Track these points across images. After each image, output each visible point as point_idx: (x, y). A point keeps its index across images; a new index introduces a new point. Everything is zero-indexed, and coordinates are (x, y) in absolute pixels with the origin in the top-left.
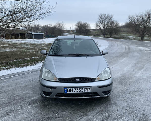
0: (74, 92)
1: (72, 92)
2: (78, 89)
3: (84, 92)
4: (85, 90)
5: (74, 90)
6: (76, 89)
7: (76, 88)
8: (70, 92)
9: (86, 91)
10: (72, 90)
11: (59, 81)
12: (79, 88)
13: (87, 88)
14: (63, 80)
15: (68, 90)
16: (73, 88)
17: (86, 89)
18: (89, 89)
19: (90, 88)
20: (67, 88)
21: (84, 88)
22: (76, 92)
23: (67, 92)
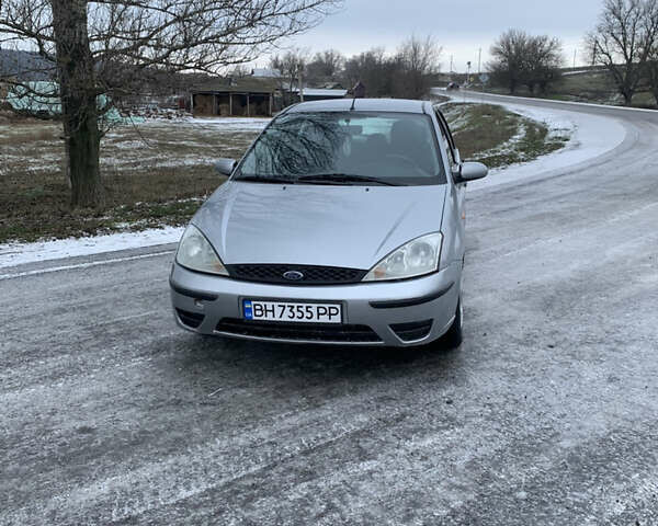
0: (277, 318)
1: (270, 317)
2: (293, 307)
3: (314, 320)
4: (319, 314)
5: (278, 311)
6: (284, 307)
7: (286, 304)
8: (263, 318)
9: (324, 319)
10: (273, 311)
11: (227, 274)
12: (296, 305)
13: (327, 306)
14: (241, 272)
15: (255, 310)
16: (276, 304)
17: (322, 311)
18: (333, 311)
19: (338, 307)
20: (253, 303)
21: (315, 306)
22: (285, 318)
23: (255, 318)
